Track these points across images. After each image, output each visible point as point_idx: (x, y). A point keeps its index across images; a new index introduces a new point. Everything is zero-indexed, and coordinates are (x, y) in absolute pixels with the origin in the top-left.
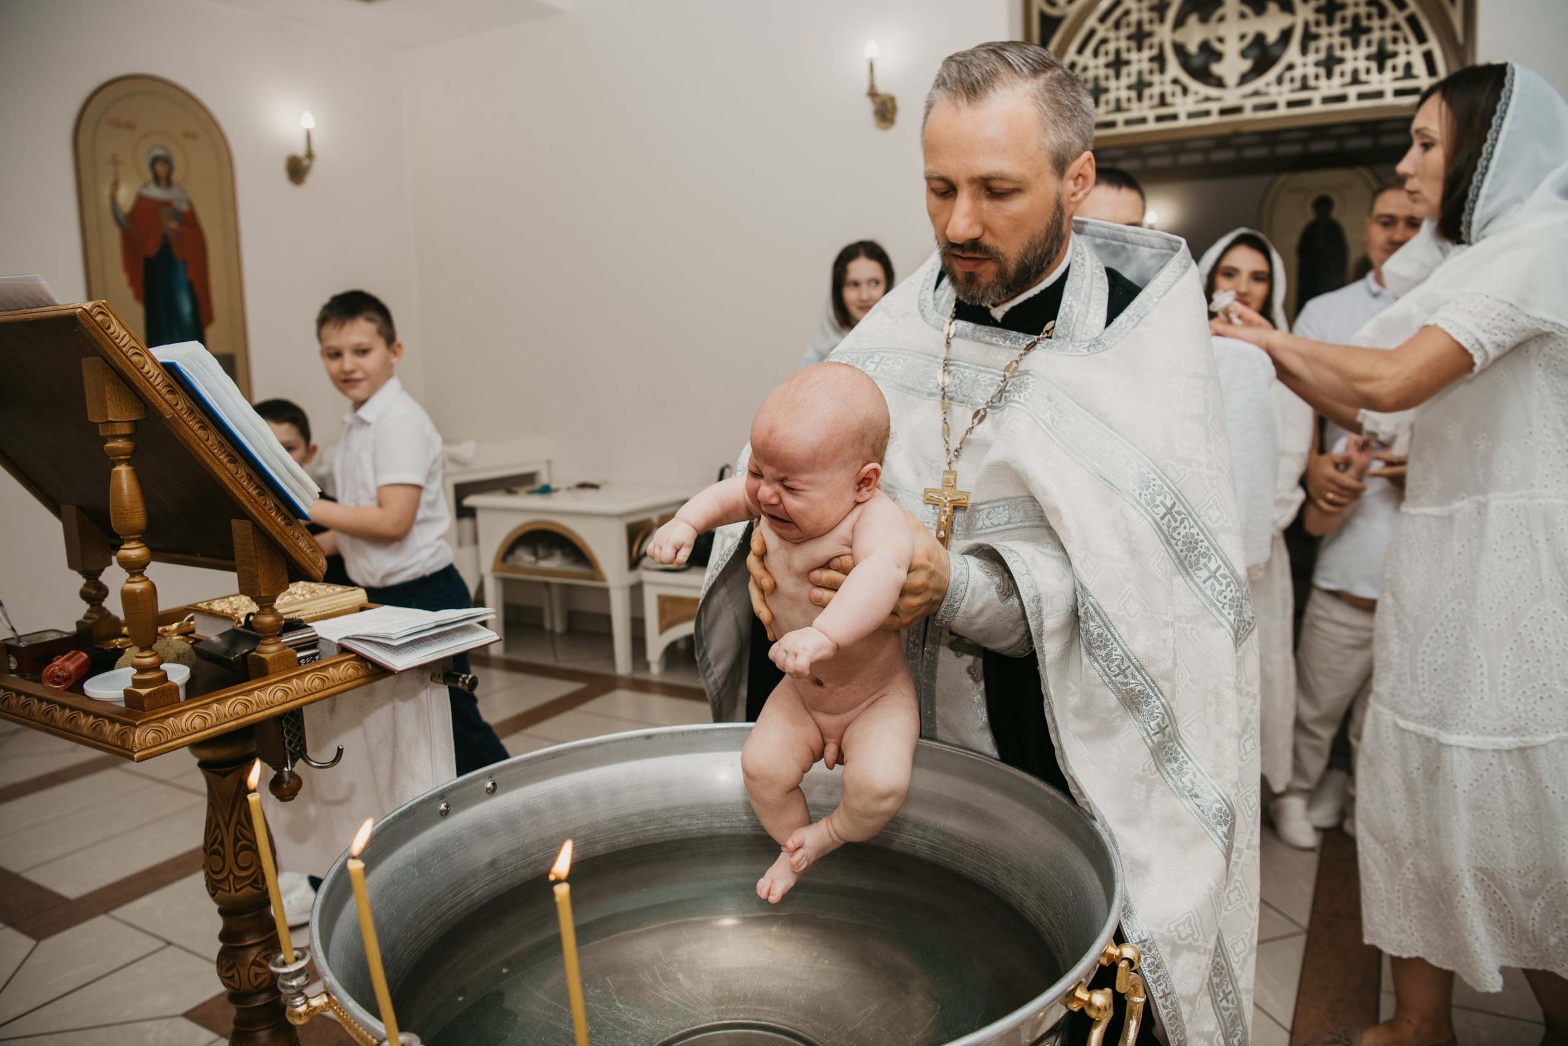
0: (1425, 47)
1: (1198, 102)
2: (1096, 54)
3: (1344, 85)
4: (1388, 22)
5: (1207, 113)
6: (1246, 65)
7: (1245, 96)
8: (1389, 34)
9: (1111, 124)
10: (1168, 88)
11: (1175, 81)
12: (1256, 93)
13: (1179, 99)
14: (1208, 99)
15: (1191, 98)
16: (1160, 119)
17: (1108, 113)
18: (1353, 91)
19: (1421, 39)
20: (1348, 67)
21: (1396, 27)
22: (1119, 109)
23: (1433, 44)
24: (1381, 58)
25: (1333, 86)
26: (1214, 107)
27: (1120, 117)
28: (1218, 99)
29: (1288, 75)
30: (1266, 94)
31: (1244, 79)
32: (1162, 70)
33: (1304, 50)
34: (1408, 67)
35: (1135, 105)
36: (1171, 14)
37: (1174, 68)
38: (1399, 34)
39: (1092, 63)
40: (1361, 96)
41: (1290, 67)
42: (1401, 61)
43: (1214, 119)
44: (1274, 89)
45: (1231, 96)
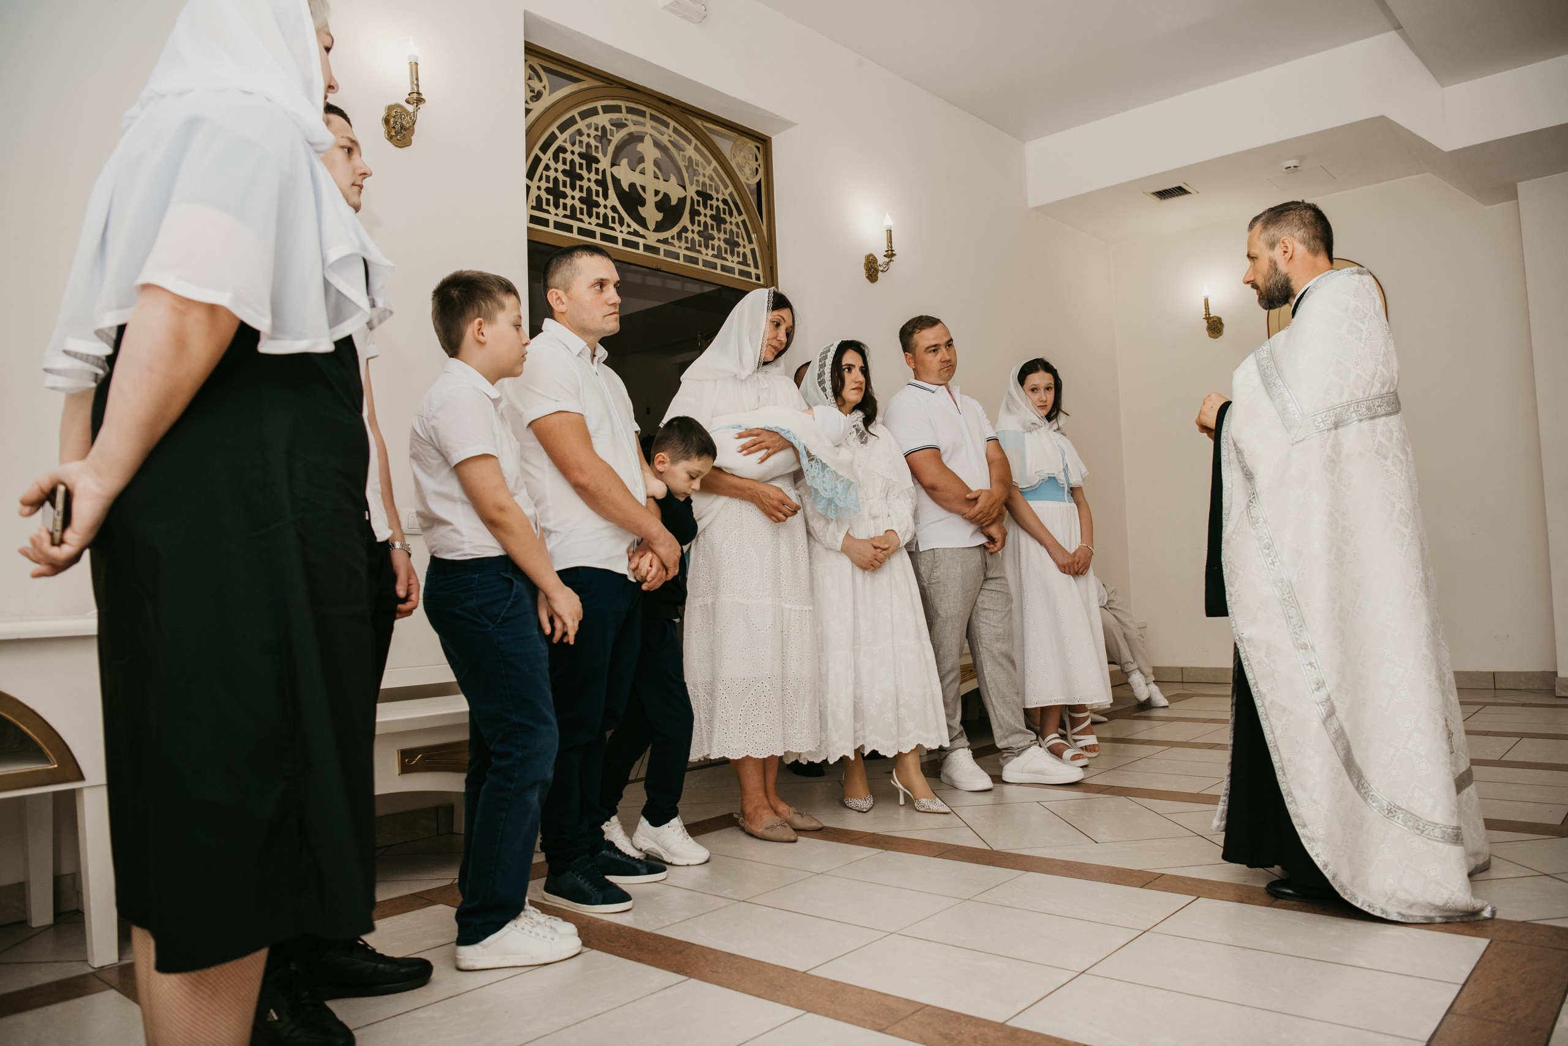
0: (752, 246)
1: (629, 233)
2: (556, 158)
3: (713, 256)
4: (734, 220)
5: (636, 245)
6: (659, 216)
7: (658, 241)
8: (735, 229)
9: (569, 229)
10: (610, 214)
11: (614, 209)
12: (665, 241)
13: (617, 226)
14: (636, 233)
15: (625, 229)
16: (604, 237)
17: (565, 216)
18: (719, 262)
19: (750, 242)
20: (716, 243)
21: (737, 224)
22: (573, 216)
23: (755, 246)
24: (732, 244)
25: (707, 255)
26: (641, 241)
27: (576, 224)
28: (643, 237)
29: (684, 235)
30: (673, 245)
31: (660, 227)
32: (606, 197)
33: (693, 223)
34: (744, 255)
35: (585, 217)
36: (611, 149)
37: (613, 199)
38: (739, 231)
39: (552, 164)
40: (724, 268)
41: (685, 229)
42: (741, 250)
43: (641, 251)
44: (676, 242)
45: (652, 238)
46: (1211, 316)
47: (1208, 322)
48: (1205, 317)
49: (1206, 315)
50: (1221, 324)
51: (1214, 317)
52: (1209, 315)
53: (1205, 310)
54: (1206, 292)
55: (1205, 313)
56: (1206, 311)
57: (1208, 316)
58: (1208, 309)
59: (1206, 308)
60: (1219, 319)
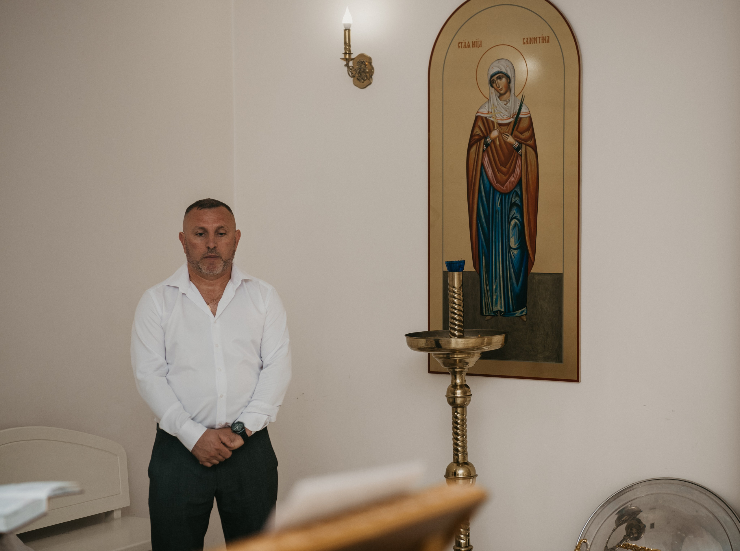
46: (353, 56)
47: (347, 65)
48: (343, 56)
49: (345, 54)
50: (372, 69)
51: (362, 56)
52: (350, 54)
53: (344, 46)
54: (347, 19)
55: (344, 52)
56: (345, 48)
57: (347, 56)
58: (350, 46)
59: (345, 43)
60: (370, 60)
